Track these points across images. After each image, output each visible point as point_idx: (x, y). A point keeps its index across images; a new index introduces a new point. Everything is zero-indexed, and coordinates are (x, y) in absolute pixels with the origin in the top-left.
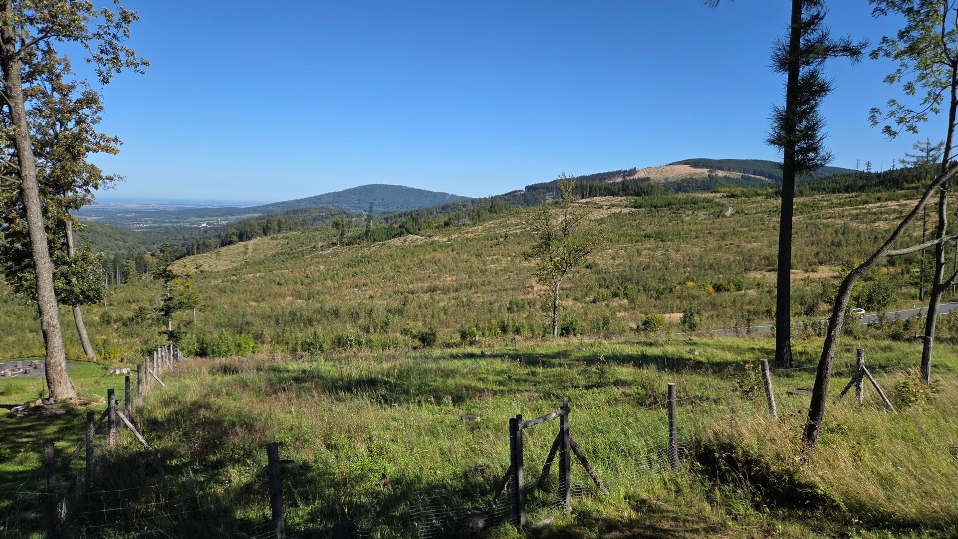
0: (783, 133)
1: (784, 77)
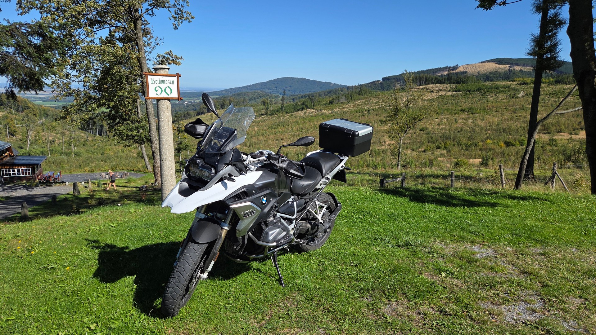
0: (537, 49)
1: (540, 16)
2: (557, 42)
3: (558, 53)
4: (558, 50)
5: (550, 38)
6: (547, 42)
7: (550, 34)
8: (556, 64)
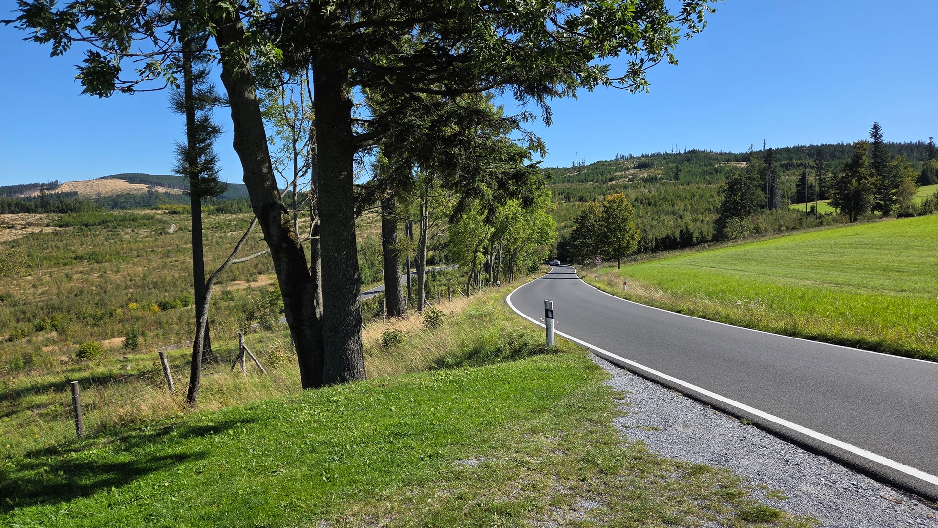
0: (187, 165)
1: (184, 117)
2: (214, 158)
3: (218, 172)
4: (217, 167)
5: (204, 150)
6: (200, 157)
7: (202, 145)
8: (218, 188)
